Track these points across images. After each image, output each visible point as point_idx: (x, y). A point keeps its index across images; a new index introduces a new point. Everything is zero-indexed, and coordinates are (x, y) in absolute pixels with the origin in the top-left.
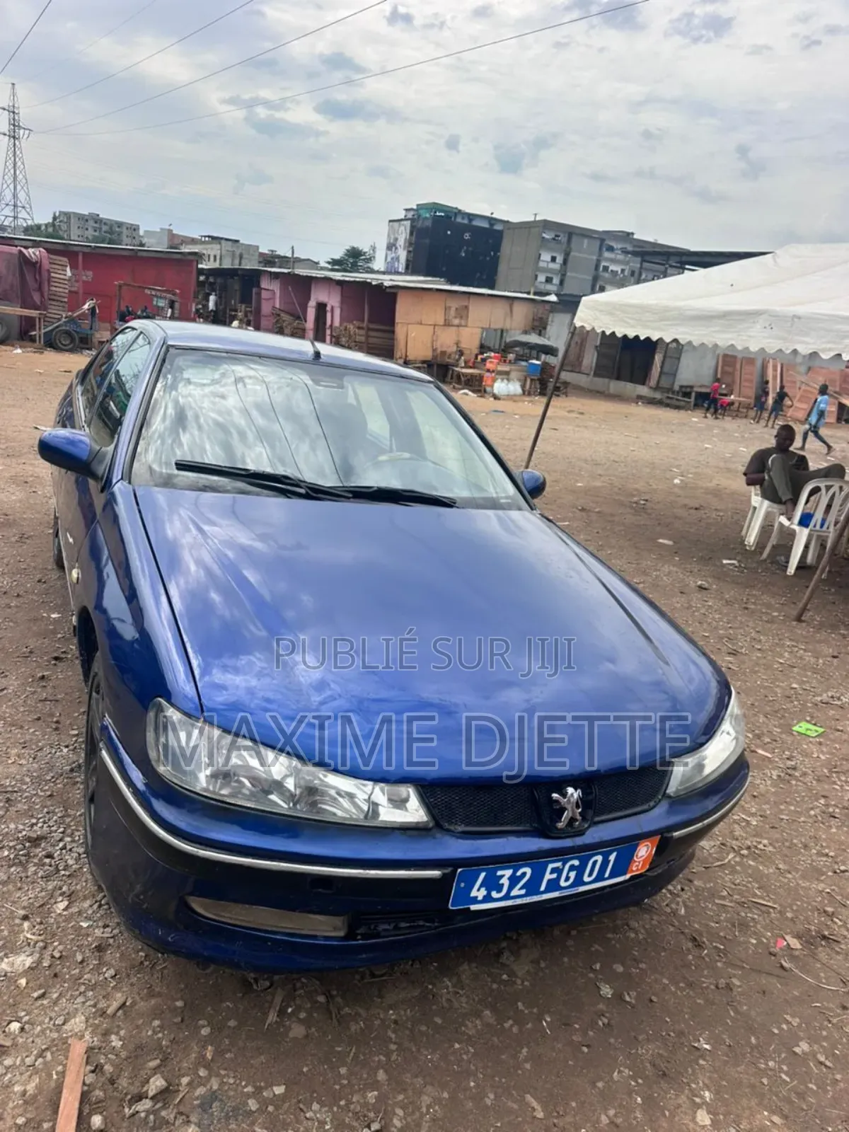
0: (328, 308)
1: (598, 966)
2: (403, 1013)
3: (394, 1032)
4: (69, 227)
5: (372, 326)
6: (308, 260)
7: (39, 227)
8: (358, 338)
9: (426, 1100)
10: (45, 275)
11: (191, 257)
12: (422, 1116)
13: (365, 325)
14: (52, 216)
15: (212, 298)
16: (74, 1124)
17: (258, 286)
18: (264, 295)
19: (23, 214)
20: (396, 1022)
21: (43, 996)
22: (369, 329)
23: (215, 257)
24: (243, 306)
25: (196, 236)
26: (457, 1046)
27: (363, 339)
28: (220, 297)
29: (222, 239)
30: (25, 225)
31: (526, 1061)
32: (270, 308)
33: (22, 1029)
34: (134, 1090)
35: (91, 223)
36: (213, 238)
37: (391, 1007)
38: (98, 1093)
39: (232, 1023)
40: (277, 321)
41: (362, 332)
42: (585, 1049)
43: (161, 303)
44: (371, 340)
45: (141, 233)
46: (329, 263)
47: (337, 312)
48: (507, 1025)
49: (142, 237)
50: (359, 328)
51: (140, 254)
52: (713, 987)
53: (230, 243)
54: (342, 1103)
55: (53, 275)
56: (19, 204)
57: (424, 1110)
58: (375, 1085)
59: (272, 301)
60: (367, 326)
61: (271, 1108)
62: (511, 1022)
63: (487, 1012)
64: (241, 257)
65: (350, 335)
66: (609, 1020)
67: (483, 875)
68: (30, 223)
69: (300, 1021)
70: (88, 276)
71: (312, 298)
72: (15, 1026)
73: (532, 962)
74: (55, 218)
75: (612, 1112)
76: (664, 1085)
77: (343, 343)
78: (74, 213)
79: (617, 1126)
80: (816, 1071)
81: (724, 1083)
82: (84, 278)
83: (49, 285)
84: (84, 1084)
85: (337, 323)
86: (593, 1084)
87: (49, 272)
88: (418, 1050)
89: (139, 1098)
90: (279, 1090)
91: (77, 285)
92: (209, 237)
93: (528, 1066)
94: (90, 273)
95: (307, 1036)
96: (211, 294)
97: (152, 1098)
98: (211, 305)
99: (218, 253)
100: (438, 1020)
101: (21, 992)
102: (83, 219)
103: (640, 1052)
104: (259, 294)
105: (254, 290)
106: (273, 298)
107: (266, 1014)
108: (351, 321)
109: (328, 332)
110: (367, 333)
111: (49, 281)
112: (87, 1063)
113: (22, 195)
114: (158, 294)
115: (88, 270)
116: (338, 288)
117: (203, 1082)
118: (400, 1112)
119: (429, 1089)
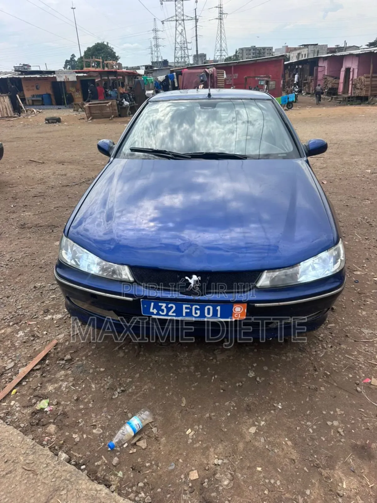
0: (351, 70)
1: (255, 365)
2: (161, 359)
3: (153, 364)
4: (243, 55)
5: (374, 75)
6: (354, 46)
7: (230, 58)
8: (366, 83)
9: (146, 387)
10: (215, 79)
11: (280, 58)
12: (141, 391)
13: (370, 75)
14: (235, 51)
15: (296, 76)
16: (39, 360)
17: (318, 66)
18: (320, 69)
19: (224, 53)
20: (156, 361)
21: (58, 326)
22: (373, 77)
23: (305, 55)
24: (310, 77)
25: (297, 46)
26: (172, 374)
27: (369, 83)
28: (300, 75)
29: (308, 45)
30: (225, 58)
31: (194, 387)
32: (322, 75)
33: (47, 334)
34: (62, 357)
35: (252, 51)
36: (305, 45)
37: (158, 356)
38: (52, 355)
39: (103, 347)
40: (325, 82)
41: (369, 79)
42: (222, 391)
43: (263, 83)
44: (374, 83)
45: (274, 50)
46: (367, 45)
47: (356, 71)
48: (197, 374)
49: (274, 52)
50: (367, 77)
51: (258, 61)
52: (307, 387)
53: (313, 46)
54: (118, 379)
55: (218, 78)
56: (223, 49)
57: (143, 390)
58: (132, 378)
59: (323, 72)
60: (372, 75)
61: (96, 374)
62: (199, 373)
63: (193, 368)
64: (318, 52)
65: (362, 82)
66: (242, 385)
67: (152, 304)
68: (227, 56)
69: (124, 352)
70: (236, 76)
71: (343, 67)
72: (45, 332)
73: (227, 356)
74: (236, 52)
75: (213, 414)
76: (245, 413)
77: (358, 87)
78: (245, 48)
79: (211, 419)
80: (332, 434)
81: (276, 422)
82: (234, 77)
83: (217, 83)
84: (50, 351)
85: (355, 77)
86: (214, 403)
87: (217, 77)
88: (157, 372)
89: (63, 360)
90: (102, 370)
91: (231, 81)
92: (303, 45)
93: (193, 389)
94: (237, 75)
95: (123, 357)
96: (296, 74)
97: (66, 360)
98: (296, 79)
99: (306, 53)
100: (171, 365)
101: (54, 324)
102: (248, 49)
103: (245, 399)
104: (317, 69)
105: (315, 68)
106: (324, 70)
107: (115, 348)
108: (362, 75)
109: (351, 82)
110: (371, 79)
111: (217, 82)
112: (55, 346)
113: (224, 45)
114: (261, 79)
115: (236, 73)
116: (357, 58)
117: (82, 360)
118: (134, 387)
119: (150, 384)
